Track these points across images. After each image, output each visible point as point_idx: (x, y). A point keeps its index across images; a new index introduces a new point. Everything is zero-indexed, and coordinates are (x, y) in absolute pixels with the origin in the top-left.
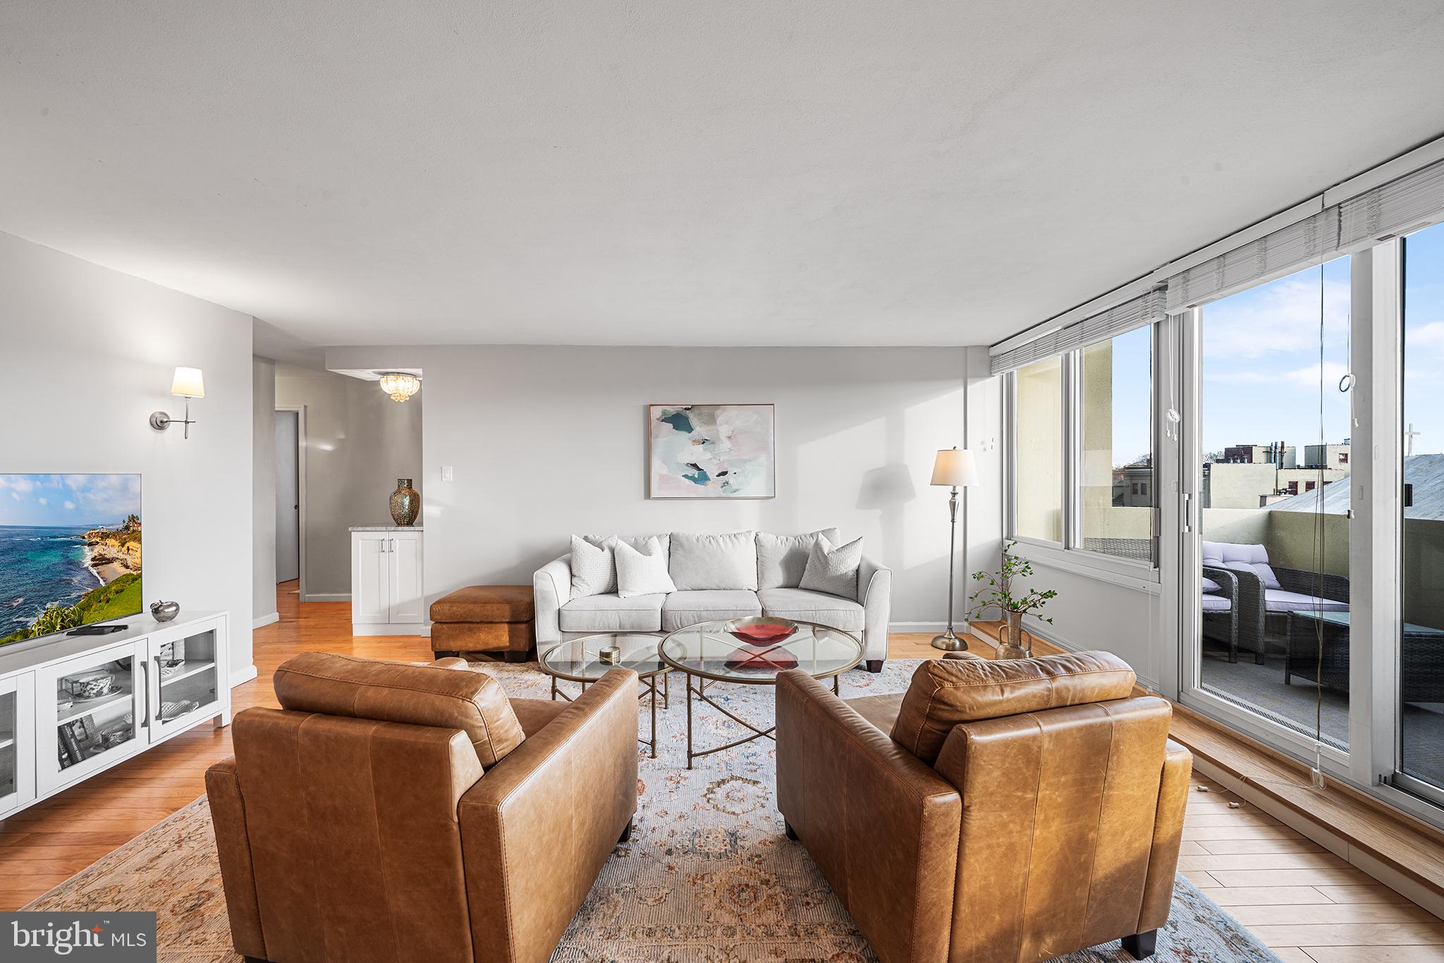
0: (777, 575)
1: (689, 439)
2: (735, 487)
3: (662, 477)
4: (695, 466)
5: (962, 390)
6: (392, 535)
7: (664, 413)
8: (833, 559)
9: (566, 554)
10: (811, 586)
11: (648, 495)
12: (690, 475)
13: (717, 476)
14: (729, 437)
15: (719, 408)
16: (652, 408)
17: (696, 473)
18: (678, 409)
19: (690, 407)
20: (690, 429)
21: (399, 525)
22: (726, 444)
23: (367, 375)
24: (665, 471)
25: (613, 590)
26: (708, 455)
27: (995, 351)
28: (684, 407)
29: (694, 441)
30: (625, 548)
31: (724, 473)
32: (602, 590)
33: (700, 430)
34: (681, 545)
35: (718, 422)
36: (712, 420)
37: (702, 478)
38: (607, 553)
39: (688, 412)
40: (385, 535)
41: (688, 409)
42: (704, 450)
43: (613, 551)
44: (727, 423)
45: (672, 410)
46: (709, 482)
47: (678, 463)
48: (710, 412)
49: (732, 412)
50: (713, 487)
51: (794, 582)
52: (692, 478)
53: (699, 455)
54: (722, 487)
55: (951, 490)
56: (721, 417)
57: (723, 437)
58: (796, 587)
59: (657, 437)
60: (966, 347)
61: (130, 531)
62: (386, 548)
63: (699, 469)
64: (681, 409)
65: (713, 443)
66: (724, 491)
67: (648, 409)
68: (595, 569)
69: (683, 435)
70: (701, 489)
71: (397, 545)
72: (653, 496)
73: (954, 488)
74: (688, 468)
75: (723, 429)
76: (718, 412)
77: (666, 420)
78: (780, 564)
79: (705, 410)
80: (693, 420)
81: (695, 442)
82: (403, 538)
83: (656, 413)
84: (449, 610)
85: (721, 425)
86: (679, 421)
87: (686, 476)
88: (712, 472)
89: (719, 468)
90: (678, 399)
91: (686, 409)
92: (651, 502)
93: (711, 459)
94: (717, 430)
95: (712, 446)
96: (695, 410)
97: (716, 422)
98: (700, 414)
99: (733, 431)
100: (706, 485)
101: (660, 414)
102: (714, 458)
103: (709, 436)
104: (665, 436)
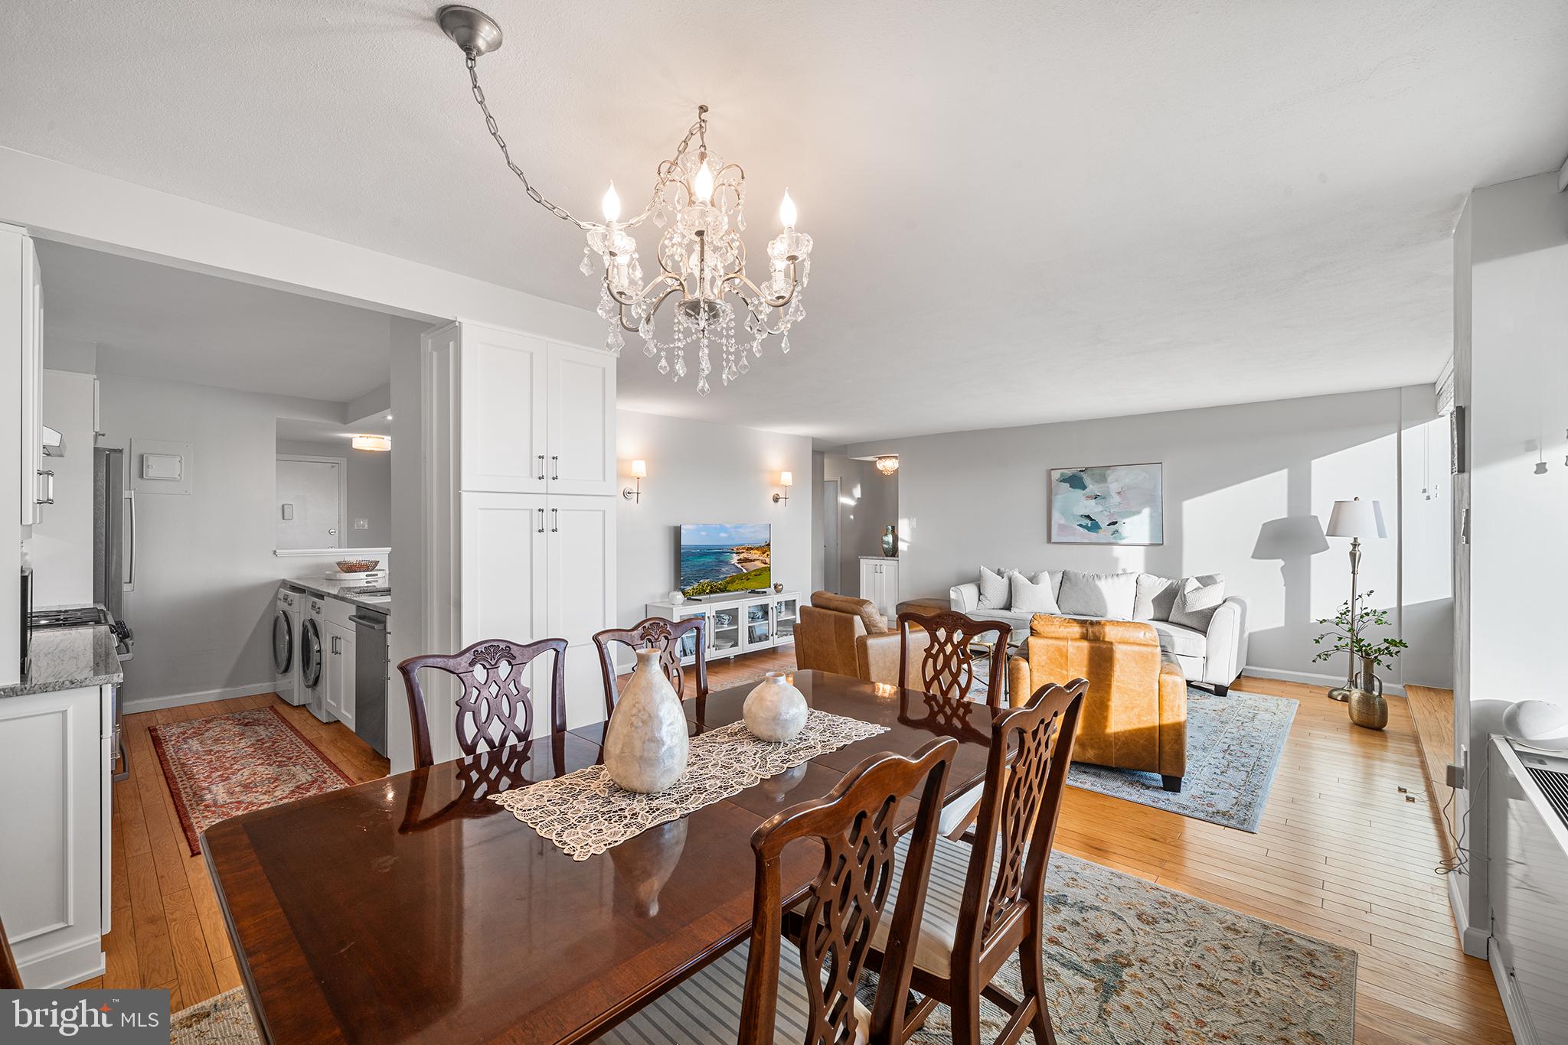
0: (1148, 611)
1: (1084, 495)
2: (1123, 535)
3: (1061, 527)
4: (1088, 517)
5: (1395, 435)
6: (882, 562)
7: (1062, 475)
8: (1190, 598)
9: (978, 581)
10: (1175, 620)
11: (1049, 540)
12: (1084, 525)
13: (1109, 525)
14: (1119, 493)
15: (1110, 469)
16: (1052, 471)
17: (1089, 523)
18: (1074, 471)
19: (1085, 469)
20: (1084, 487)
21: (887, 556)
22: (1116, 499)
23: (870, 459)
24: (1063, 521)
25: (1008, 607)
26: (1100, 508)
27: (1438, 389)
28: (1079, 469)
30: (1021, 579)
31: (1114, 523)
32: (1001, 606)
33: (1092, 488)
34: (1070, 580)
35: (1108, 481)
36: (1103, 479)
37: (1094, 527)
38: (1006, 581)
39: (1082, 473)
40: (878, 562)
41: (1083, 471)
42: (1096, 504)
43: (1010, 580)
44: (1117, 481)
45: (1069, 473)
46: (1100, 531)
47: (1074, 515)
48: (1101, 473)
49: (1121, 472)
50: (1104, 535)
51: (1164, 616)
52: (1085, 527)
53: (1092, 508)
54: (1112, 535)
55: (1352, 541)
56: (1112, 476)
57: (1113, 494)
58: (1166, 621)
59: (1056, 494)
60: (1401, 388)
61: (766, 548)
62: (878, 571)
63: (1092, 520)
64: (1076, 472)
65: (1104, 498)
66: (1114, 538)
67: (1049, 473)
68: (996, 590)
69: (1079, 492)
70: (1093, 536)
71: (884, 568)
72: (1053, 541)
73: (1355, 539)
74: (1082, 519)
75: (1114, 486)
76: (1109, 472)
77: (1064, 481)
78: (1153, 601)
79: (1097, 471)
80: (1087, 480)
81: (1089, 497)
82: (888, 564)
83: (1056, 475)
85: (1111, 483)
86: (1075, 481)
87: (1080, 525)
88: (1103, 522)
89: (1109, 519)
90: (1074, 463)
91: (1081, 471)
92: (1050, 546)
93: (1102, 511)
94: (1108, 487)
95: (1103, 500)
96: (1089, 472)
97: (1106, 481)
98: (1093, 475)
99: (1122, 488)
100: (1097, 533)
101: (1059, 476)
102: (1106, 510)
103: (1101, 492)
104: (1064, 494)
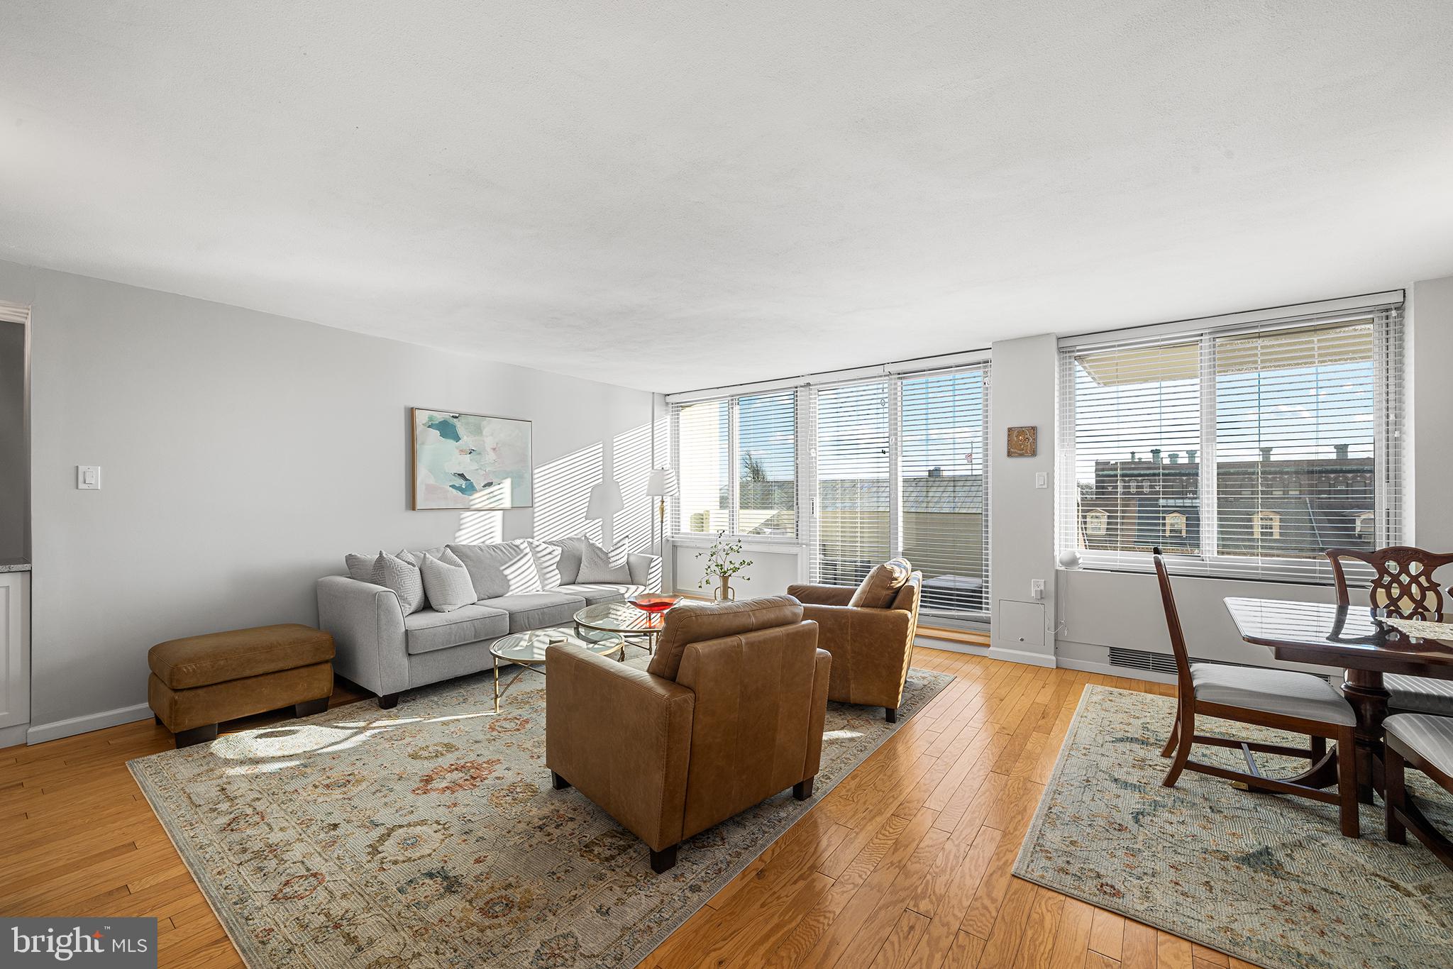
0: (556, 575)
1: (457, 448)
2: (498, 498)
3: (430, 489)
4: (462, 476)
7: (431, 419)
11: (412, 504)
12: (457, 486)
13: (484, 486)
14: (494, 449)
15: (485, 420)
16: (417, 412)
17: (463, 484)
18: (446, 416)
19: (457, 415)
20: (457, 438)
22: (491, 456)
24: (432, 481)
26: (475, 466)
27: (669, 399)
28: (452, 415)
29: (462, 451)
31: (490, 484)
33: (467, 440)
35: (484, 433)
36: (478, 430)
37: (469, 488)
39: (455, 420)
41: (456, 417)
42: (471, 460)
44: (492, 435)
45: (439, 417)
46: (475, 493)
47: (444, 473)
48: (476, 423)
49: (495, 425)
50: (480, 499)
51: (571, 579)
52: (459, 489)
53: (466, 465)
54: (488, 497)
55: (660, 500)
56: (489, 427)
57: (488, 449)
58: (575, 583)
59: (423, 443)
60: (653, 393)
63: (466, 479)
64: (448, 417)
65: (480, 454)
66: (490, 502)
67: (411, 413)
69: (451, 443)
70: (467, 500)
72: (418, 507)
73: (663, 497)
74: (456, 478)
75: (489, 441)
76: (485, 422)
77: (433, 426)
78: (557, 564)
79: (471, 419)
80: (461, 430)
83: (421, 417)
85: (487, 437)
86: (447, 429)
87: (453, 486)
88: (478, 482)
89: (485, 479)
90: (446, 405)
91: (453, 417)
93: (477, 470)
94: (483, 441)
95: (478, 456)
96: (462, 419)
97: (482, 433)
98: (467, 423)
99: (497, 444)
100: (472, 496)
101: (427, 419)
102: (481, 469)
103: (475, 447)
104: (431, 444)
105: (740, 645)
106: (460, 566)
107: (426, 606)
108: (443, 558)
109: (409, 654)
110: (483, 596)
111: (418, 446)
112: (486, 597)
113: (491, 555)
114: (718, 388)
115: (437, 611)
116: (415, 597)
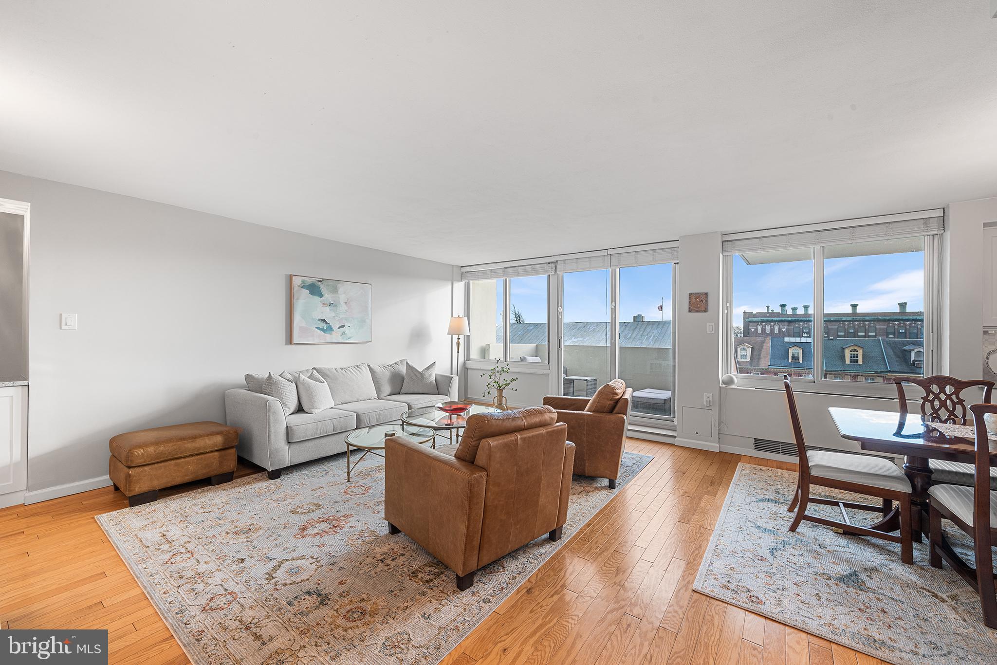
0: (388, 388)
1: (321, 302)
2: (349, 336)
3: (303, 329)
4: (324, 321)
5: (451, 284)
7: (303, 282)
8: (424, 374)
10: (410, 391)
11: (290, 340)
12: (321, 327)
13: (339, 328)
14: (346, 303)
15: (340, 283)
16: (294, 278)
17: (325, 326)
18: (313, 280)
19: (321, 280)
20: (321, 296)
22: (344, 308)
24: (303, 324)
26: (333, 314)
27: (464, 270)
28: (317, 279)
29: (324, 304)
31: (343, 326)
33: (328, 296)
35: (339, 292)
36: (335, 290)
37: (329, 329)
39: (319, 283)
41: (320, 281)
42: (330, 310)
44: (345, 293)
45: (309, 281)
46: (333, 332)
47: (312, 319)
48: (334, 285)
49: (347, 286)
50: (336, 336)
51: (397, 391)
52: (322, 330)
53: (327, 313)
54: (341, 336)
56: (341, 288)
57: (342, 303)
58: (399, 393)
59: (298, 299)
60: (453, 265)
63: (327, 323)
64: (315, 281)
65: (336, 306)
66: (343, 338)
67: (290, 278)
69: (317, 298)
70: (328, 337)
72: (294, 341)
73: (459, 336)
74: (319, 322)
75: (342, 298)
76: (339, 285)
77: (304, 287)
78: (388, 381)
79: (330, 283)
80: (324, 290)
83: (297, 281)
84: (155, 452)
85: (341, 294)
86: (314, 289)
87: (318, 328)
88: (335, 326)
89: (339, 323)
90: (313, 273)
91: (318, 281)
92: (290, 346)
93: (334, 317)
94: (338, 297)
95: (335, 308)
96: (325, 283)
97: (337, 292)
98: (328, 285)
99: (348, 299)
100: (331, 334)
101: (301, 282)
102: (337, 316)
103: (333, 301)
104: (303, 299)
105: (516, 440)
106: (323, 382)
107: (300, 409)
108: (311, 377)
109: (289, 443)
110: (338, 403)
111: (294, 301)
112: (340, 403)
113: (343, 374)
114: (496, 263)
115: (307, 413)
116: (293, 405)
